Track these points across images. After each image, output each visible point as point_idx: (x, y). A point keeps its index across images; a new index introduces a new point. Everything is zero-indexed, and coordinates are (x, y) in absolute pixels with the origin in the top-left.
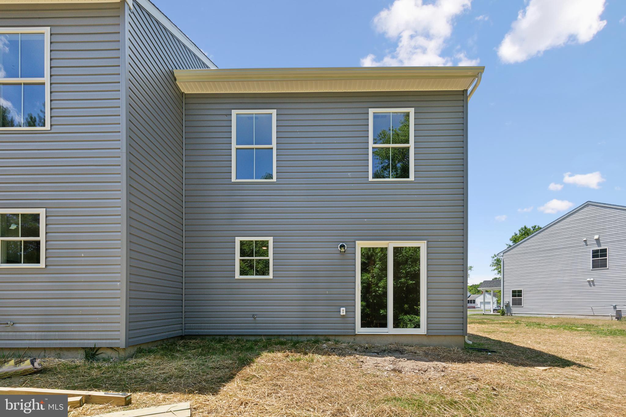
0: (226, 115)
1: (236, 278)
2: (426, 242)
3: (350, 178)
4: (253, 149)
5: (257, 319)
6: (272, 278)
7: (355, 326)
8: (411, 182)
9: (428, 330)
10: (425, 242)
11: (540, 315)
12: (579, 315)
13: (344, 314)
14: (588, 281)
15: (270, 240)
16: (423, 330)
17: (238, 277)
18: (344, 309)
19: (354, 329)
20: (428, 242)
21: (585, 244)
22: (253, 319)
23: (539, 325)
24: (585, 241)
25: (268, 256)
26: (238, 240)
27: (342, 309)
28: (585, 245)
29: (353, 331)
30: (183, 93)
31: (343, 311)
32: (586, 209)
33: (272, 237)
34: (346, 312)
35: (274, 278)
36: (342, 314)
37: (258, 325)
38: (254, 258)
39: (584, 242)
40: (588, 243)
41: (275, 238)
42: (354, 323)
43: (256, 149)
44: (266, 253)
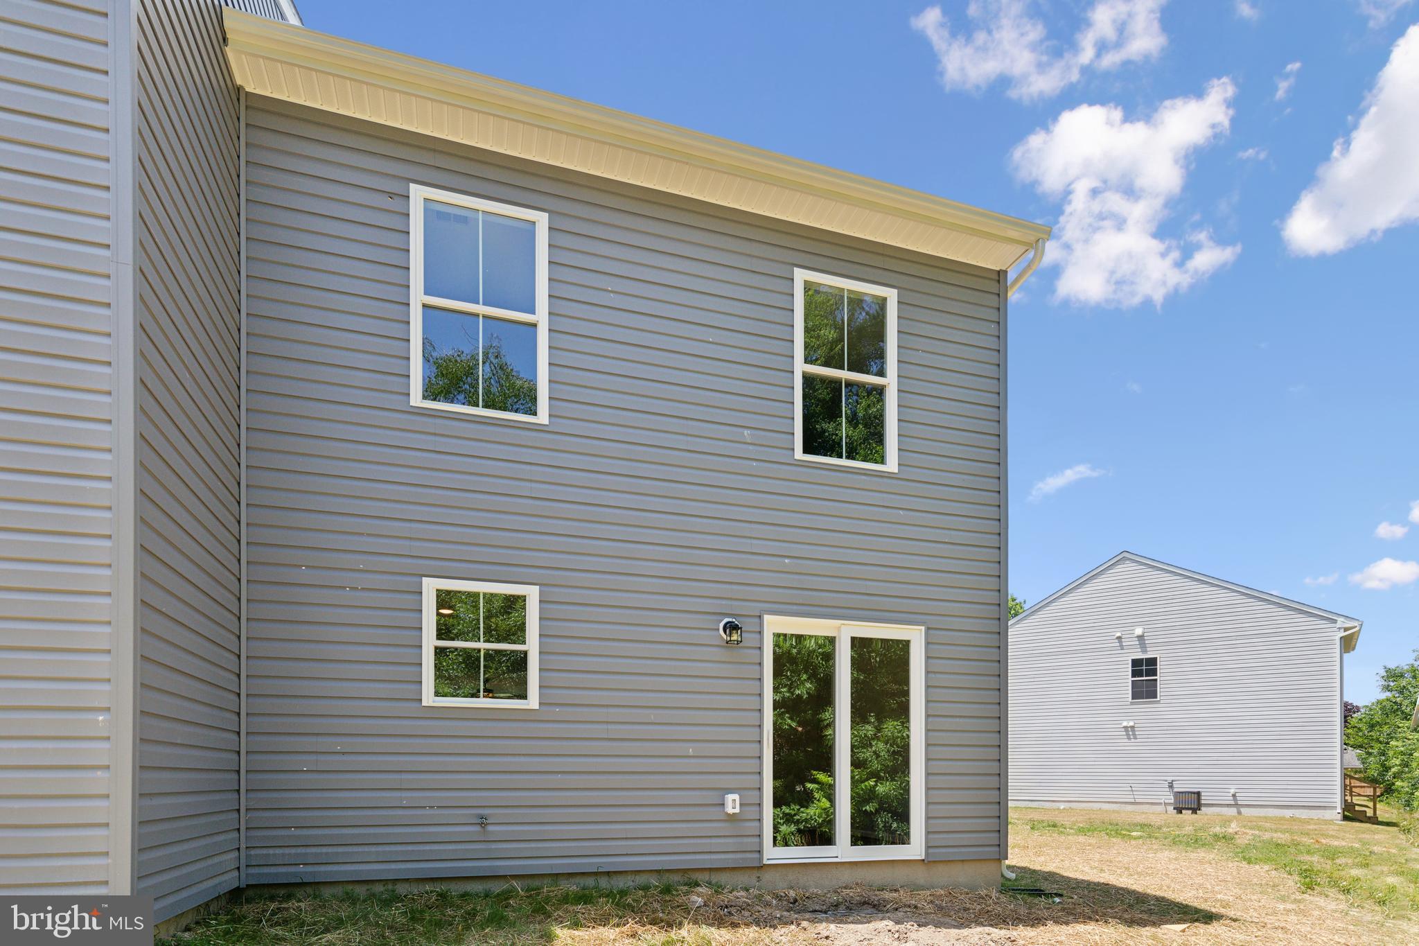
0: (391, 195)
1: (424, 704)
2: (923, 628)
3: (749, 444)
4: (477, 315)
5: (490, 828)
6: (536, 706)
7: (761, 844)
8: (890, 476)
9: (928, 847)
10: (921, 630)
11: (1036, 803)
12: (1109, 802)
13: (737, 810)
14: (1124, 727)
15: (532, 594)
16: (915, 848)
17: (431, 701)
18: (736, 797)
19: (760, 852)
20: (928, 629)
21: (1118, 644)
22: (478, 828)
23: (1055, 826)
24: (1119, 638)
25: (524, 642)
26: (431, 587)
27: (730, 798)
28: (1119, 648)
29: (756, 855)
30: (239, 89)
31: (732, 803)
32: (1119, 568)
33: (537, 587)
34: (741, 805)
35: (545, 708)
36: (730, 810)
37: (494, 846)
38: (482, 645)
39: (1117, 641)
40: (1124, 644)
41: (543, 589)
42: (760, 836)
43: (484, 316)
44: (517, 633)
